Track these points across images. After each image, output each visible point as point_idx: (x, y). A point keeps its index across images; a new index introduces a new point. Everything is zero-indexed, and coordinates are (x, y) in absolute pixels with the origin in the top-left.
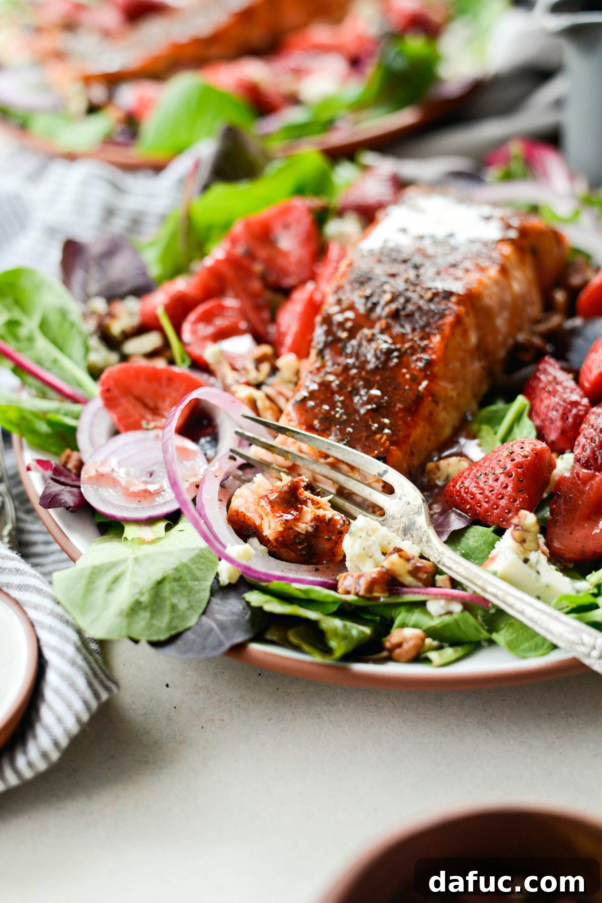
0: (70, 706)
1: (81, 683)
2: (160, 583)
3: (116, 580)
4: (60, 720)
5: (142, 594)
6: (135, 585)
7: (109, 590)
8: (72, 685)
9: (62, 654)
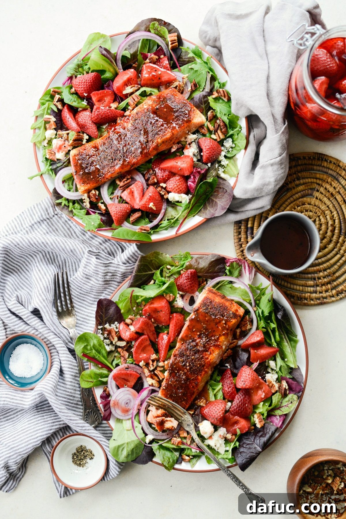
0: (115, 473)
1: (117, 468)
2: (133, 449)
3: (123, 448)
4: (113, 474)
5: (129, 452)
6: (127, 450)
7: (122, 450)
8: (116, 469)
9: (113, 462)
